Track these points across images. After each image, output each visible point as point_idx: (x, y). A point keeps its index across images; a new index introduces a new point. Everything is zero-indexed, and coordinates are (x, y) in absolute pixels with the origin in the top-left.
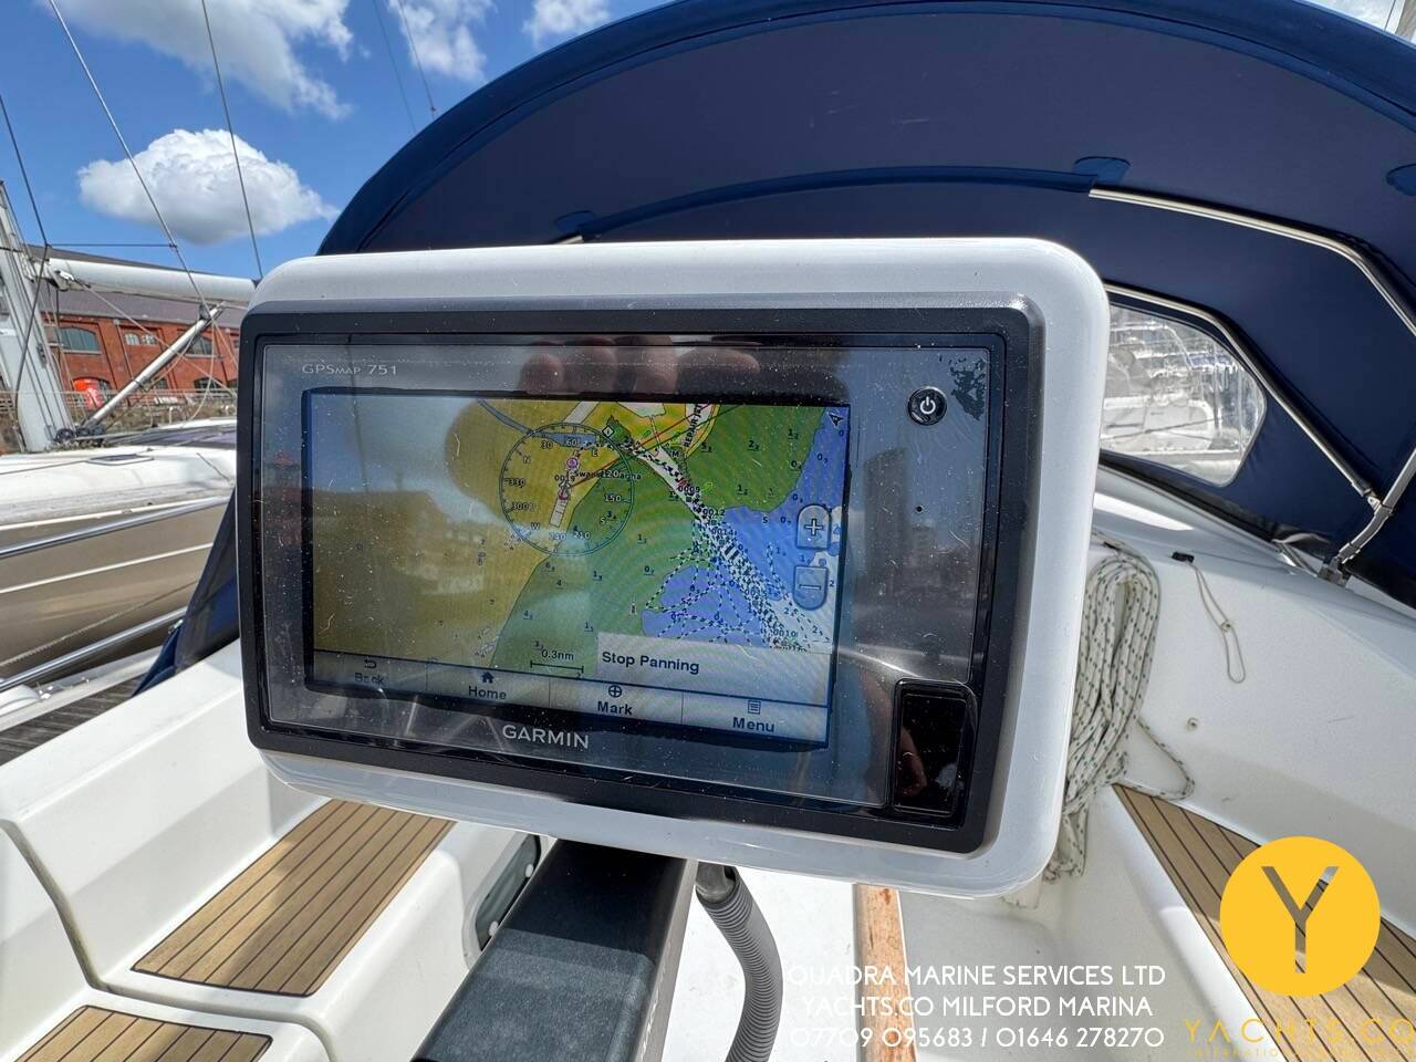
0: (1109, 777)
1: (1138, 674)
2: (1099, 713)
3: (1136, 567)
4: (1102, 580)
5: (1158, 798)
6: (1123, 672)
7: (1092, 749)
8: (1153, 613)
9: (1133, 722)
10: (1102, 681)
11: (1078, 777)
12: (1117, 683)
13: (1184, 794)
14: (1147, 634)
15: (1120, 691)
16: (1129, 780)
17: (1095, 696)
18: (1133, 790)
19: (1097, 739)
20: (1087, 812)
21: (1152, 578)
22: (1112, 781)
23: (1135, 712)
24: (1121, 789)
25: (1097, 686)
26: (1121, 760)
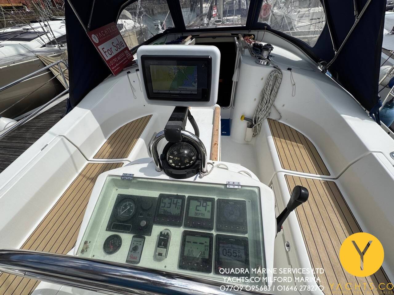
0: (267, 117)
1: (275, 96)
2: (266, 105)
3: (278, 72)
4: (271, 76)
5: (275, 120)
6: (272, 95)
7: (264, 112)
8: (280, 83)
9: (272, 106)
10: (268, 98)
11: (260, 117)
12: (271, 98)
13: (279, 119)
14: (278, 87)
15: (271, 100)
16: (270, 117)
17: (266, 101)
18: (271, 119)
19: (265, 110)
20: (261, 124)
21: (281, 75)
22: (267, 118)
23: (273, 104)
24: (269, 119)
25: (266, 99)
26: (269, 113)
